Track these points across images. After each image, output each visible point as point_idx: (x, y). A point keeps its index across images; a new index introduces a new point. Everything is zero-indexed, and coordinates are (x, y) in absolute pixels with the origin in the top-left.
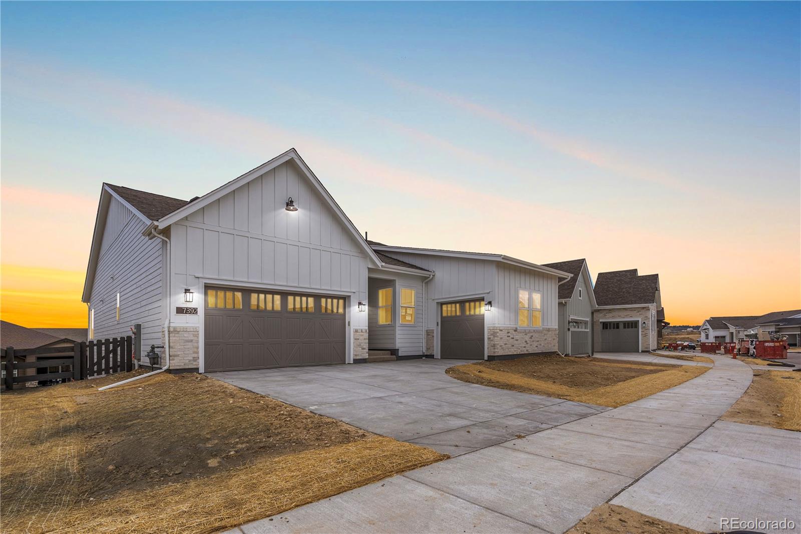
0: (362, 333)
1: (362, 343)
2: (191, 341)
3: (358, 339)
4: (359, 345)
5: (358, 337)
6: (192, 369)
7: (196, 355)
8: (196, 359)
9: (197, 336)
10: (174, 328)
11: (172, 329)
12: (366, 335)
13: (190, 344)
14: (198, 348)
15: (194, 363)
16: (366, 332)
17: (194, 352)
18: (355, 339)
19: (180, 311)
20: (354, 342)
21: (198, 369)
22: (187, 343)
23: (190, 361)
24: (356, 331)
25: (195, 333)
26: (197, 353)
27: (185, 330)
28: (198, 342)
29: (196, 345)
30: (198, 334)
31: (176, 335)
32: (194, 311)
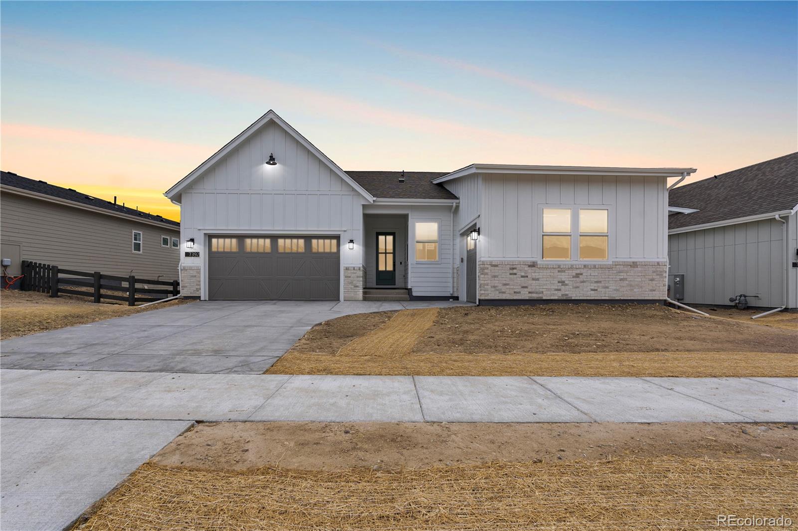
0: (355, 271)
1: (354, 280)
2: (195, 276)
3: (350, 277)
4: (351, 283)
5: (349, 275)
6: (196, 297)
7: (198, 287)
8: (198, 290)
9: (199, 273)
10: (184, 267)
11: (182, 268)
12: (361, 273)
13: (194, 278)
14: (200, 282)
15: (197, 293)
16: (359, 270)
17: (197, 285)
18: (346, 277)
19: (187, 254)
20: (344, 280)
21: (200, 297)
22: (192, 278)
23: (194, 291)
24: (347, 269)
25: (198, 270)
26: (200, 285)
27: (191, 268)
28: (200, 277)
29: (198, 279)
30: (200, 271)
31: (185, 272)
32: (197, 254)
